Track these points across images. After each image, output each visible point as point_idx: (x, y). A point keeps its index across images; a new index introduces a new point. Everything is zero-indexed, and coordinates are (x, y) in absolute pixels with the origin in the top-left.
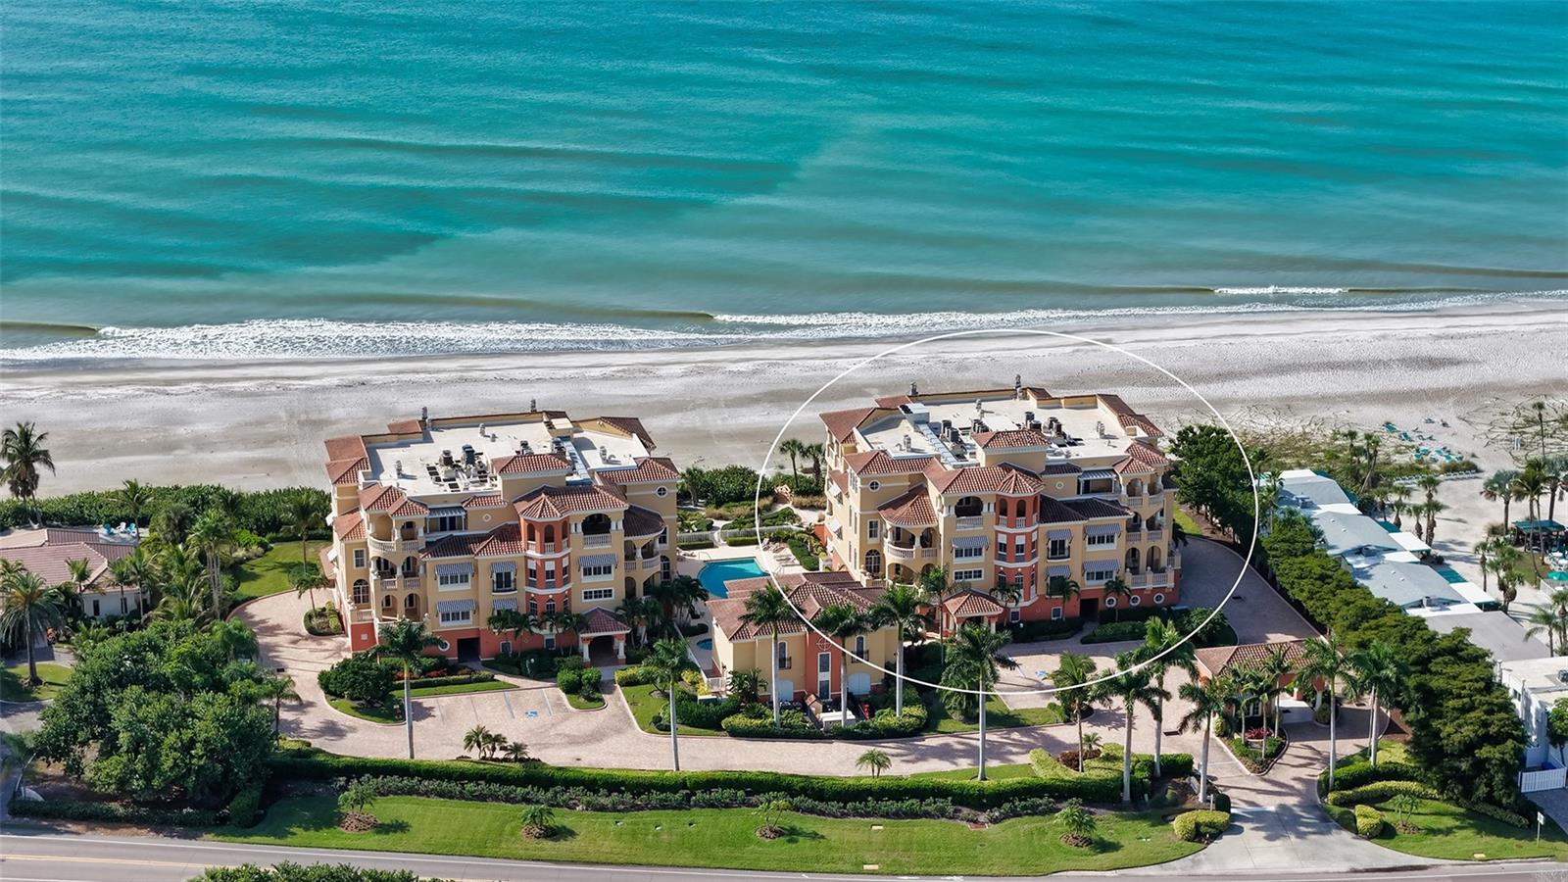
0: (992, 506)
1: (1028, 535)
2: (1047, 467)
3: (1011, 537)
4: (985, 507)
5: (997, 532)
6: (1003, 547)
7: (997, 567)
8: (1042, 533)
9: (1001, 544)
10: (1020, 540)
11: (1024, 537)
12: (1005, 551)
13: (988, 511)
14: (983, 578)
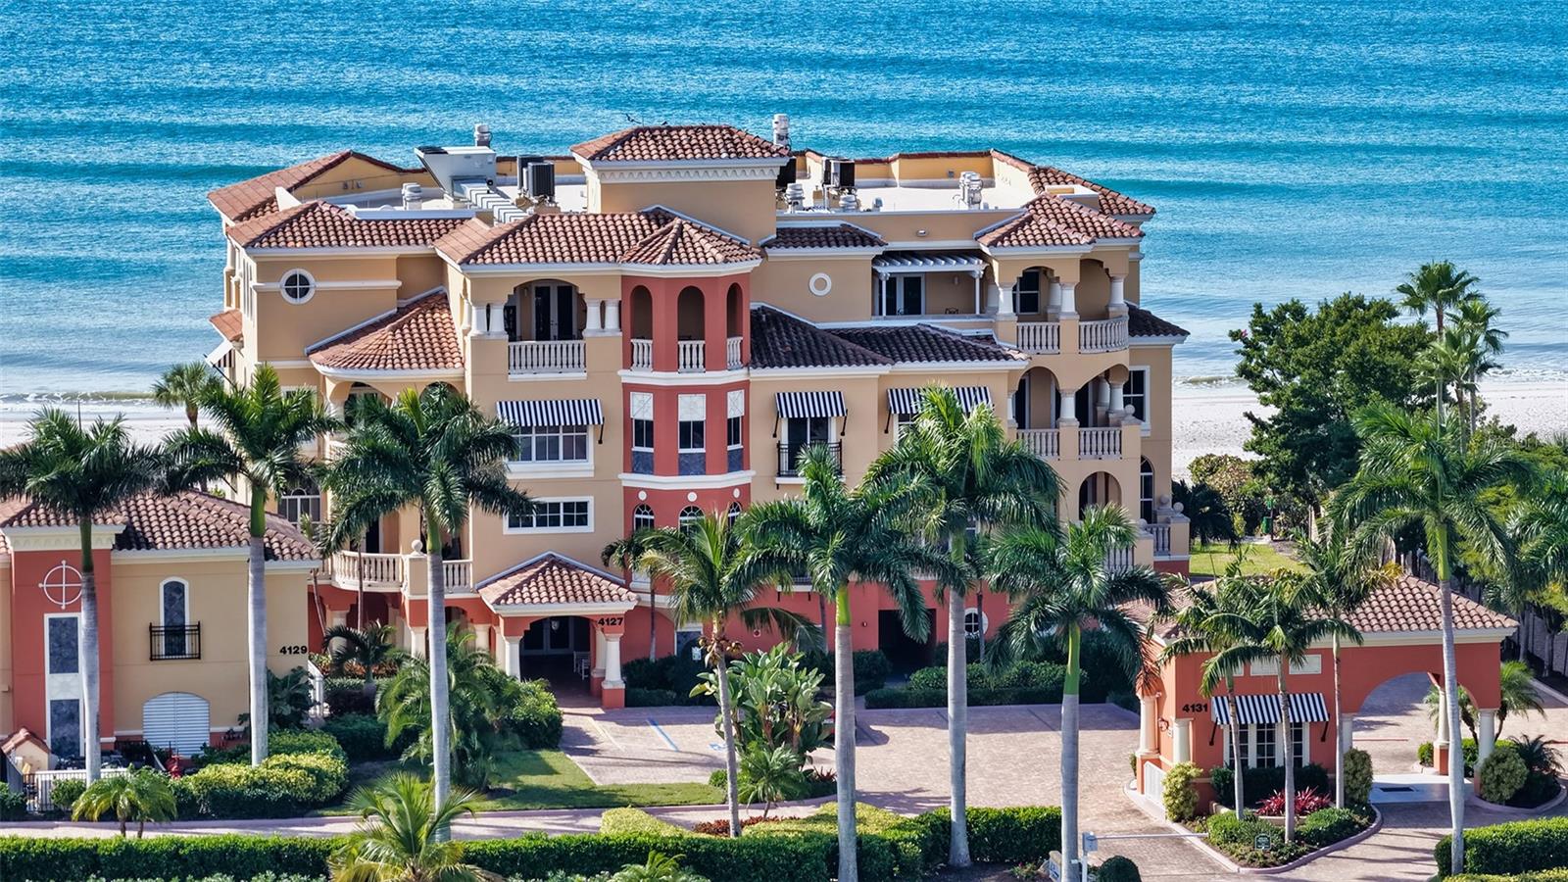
0: (612, 312)
1: (716, 396)
2: (780, 231)
3: (666, 398)
4: (593, 313)
5: (628, 389)
6: (643, 432)
7: (630, 493)
8: (761, 399)
9: (638, 422)
10: (692, 409)
11: (700, 401)
12: (650, 444)
13: (602, 325)
14: (590, 528)
